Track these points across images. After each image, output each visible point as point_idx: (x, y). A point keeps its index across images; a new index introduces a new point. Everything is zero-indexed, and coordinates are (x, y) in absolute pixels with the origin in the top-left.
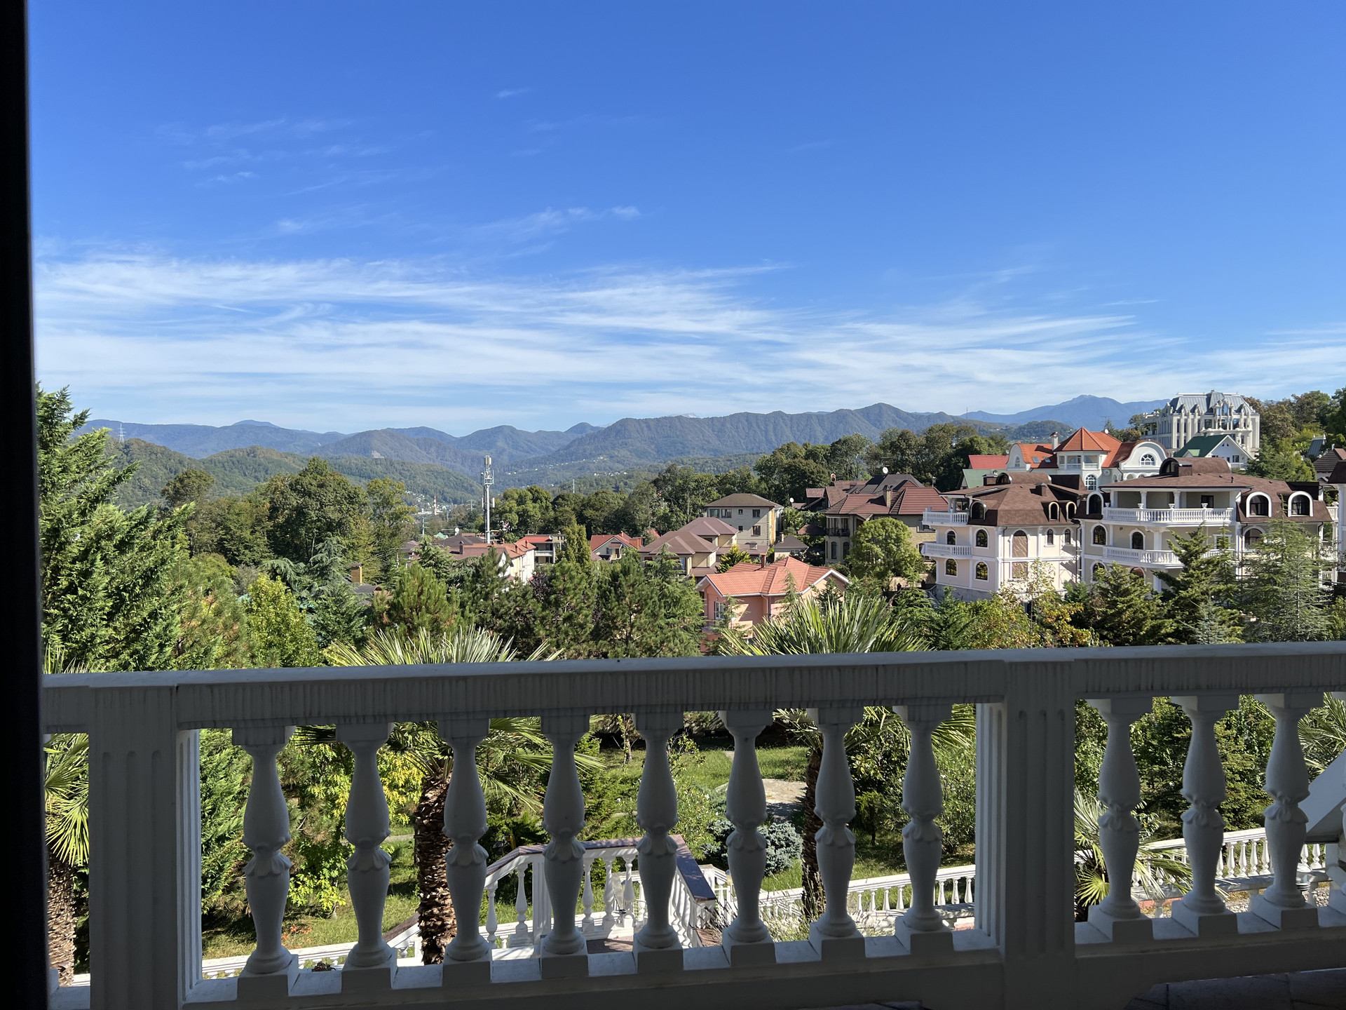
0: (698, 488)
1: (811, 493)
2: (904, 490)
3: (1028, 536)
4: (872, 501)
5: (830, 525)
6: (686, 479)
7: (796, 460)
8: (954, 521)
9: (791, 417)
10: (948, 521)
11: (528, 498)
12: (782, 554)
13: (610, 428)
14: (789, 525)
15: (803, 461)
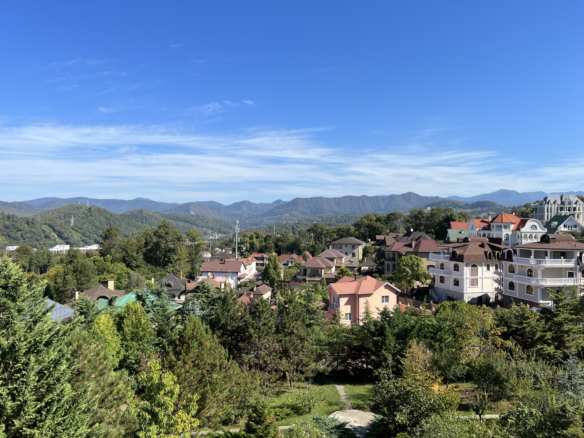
0: (327, 233)
1: (378, 237)
2: (421, 241)
3: (478, 267)
4: (405, 245)
5: (387, 256)
6: (322, 230)
7: (372, 222)
8: (443, 259)
9: (370, 198)
10: (441, 259)
11: (254, 237)
12: (365, 268)
13: (290, 202)
14: (368, 252)
15: (375, 222)
